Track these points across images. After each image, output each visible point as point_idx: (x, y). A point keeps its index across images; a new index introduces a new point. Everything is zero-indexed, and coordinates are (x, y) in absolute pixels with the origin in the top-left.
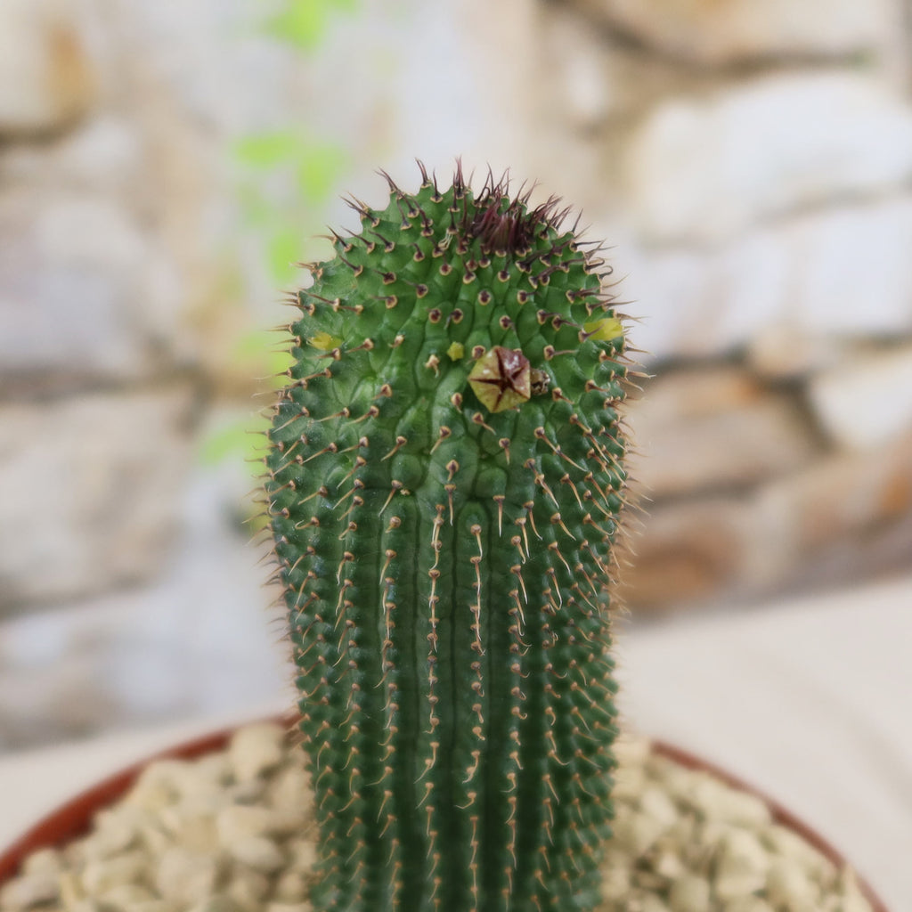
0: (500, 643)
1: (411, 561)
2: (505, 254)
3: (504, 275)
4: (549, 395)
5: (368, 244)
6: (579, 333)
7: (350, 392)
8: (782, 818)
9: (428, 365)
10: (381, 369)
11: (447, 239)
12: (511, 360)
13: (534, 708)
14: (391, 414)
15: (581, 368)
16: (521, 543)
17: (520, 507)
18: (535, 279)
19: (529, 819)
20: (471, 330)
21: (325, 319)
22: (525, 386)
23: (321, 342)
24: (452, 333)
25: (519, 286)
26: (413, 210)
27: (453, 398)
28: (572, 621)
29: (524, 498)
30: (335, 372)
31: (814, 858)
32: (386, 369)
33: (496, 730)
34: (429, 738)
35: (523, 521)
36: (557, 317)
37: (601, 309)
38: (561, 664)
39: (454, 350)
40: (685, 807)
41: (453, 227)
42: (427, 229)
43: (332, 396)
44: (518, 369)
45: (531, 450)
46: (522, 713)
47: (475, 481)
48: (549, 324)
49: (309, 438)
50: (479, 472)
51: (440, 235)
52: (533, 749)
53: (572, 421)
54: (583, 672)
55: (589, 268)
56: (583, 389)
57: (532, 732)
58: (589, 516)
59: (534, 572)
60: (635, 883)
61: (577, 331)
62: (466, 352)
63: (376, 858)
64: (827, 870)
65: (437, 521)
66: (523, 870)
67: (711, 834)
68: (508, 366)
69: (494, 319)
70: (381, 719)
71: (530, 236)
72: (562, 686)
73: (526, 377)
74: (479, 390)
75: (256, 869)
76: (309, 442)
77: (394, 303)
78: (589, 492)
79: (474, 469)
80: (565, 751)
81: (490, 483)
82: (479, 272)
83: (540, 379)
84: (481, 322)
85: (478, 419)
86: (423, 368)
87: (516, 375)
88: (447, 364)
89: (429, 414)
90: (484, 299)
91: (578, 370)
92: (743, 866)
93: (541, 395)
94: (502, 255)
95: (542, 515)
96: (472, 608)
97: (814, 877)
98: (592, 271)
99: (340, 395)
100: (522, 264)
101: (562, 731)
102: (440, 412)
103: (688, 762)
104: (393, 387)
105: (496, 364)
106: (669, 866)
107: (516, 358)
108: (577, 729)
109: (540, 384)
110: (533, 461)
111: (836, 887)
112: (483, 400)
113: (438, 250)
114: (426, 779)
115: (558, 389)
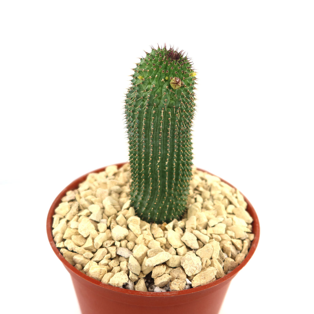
0: (173, 137)
1: (156, 120)
2: (175, 60)
3: (175, 64)
4: (184, 86)
5: (149, 59)
7: (145, 87)
8: (222, 180)
9: (162, 81)
10: (152, 82)
11: (164, 58)
12: (178, 80)
13: (179, 150)
14: (154, 90)
16: (178, 116)
17: (178, 109)
18: (181, 65)
19: (177, 174)
20: (169, 74)
21: (140, 73)
22: (180, 84)
23: (140, 77)
24: (166, 75)
25: (178, 66)
26: (157, 52)
27: (167, 87)
28: (186, 133)
29: (179, 107)
30: (143, 83)
31: (230, 188)
32: (153, 82)
33: (172, 155)
34: (159, 156)
35: (178, 111)
36: (185, 72)
37: (192, 71)
38: (184, 141)
39: (167, 78)
40: (202, 179)
41: (165, 55)
42: (161, 56)
43: (142, 88)
45: (180, 97)
46: (177, 151)
47: (169, 103)
48: (183, 73)
49: (137, 96)
50: (170, 102)
51: (163, 57)
52: (178, 159)
53: (188, 91)
54: (187, 143)
55: (190, 63)
56: (190, 86)
57: (178, 155)
58: (190, 111)
59: (180, 121)
60: (194, 193)
61: (188, 75)
62: (169, 78)
63: (147, 183)
64: (233, 190)
65: (162, 111)
66: (176, 185)
67: (209, 183)
68: (177, 81)
69: (174, 72)
70: (149, 153)
71: (179, 57)
72: (184, 146)
73: (180, 82)
74: (172, 85)
75: (116, 192)
76: (136, 97)
77: (155, 69)
78: (190, 106)
79: (169, 101)
80: (184, 160)
81: (172, 104)
82: (171, 63)
84: (172, 73)
85: (171, 91)
86: (161, 81)
88: (165, 80)
89: (161, 90)
90: (172, 68)
91: (189, 82)
92: (216, 189)
93: (183, 86)
95: (182, 110)
96: (168, 129)
97: (231, 192)
98: (190, 64)
99: (143, 88)
100: (178, 62)
101: (184, 155)
102: (164, 90)
103: (203, 171)
104: (155, 85)
105: (175, 80)
106: (201, 189)
108: (186, 155)
109: (182, 84)
110: (181, 99)
111: (236, 192)
112: (173, 87)
113: (163, 59)
114: (158, 165)
115: (185, 85)
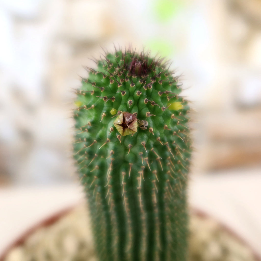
2: (136, 77)
3: (133, 85)
4: (147, 130)
6: (162, 108)
12: (129, 117)
14: (93, 132)
15: (164, 120)
20: (120, 104)
22: (135, 126)
27: (110, 129)
35: (141, 173)
39: (113, 111)
41: (119, 66)
42: (109, 67)
44: (131, 121)
48: (149, 104)
53: (157, 140)
68: (127, 120)
73: (136, 123)
74: (117, 127)
78: (169, 163)
82: (124, 83)
83: (143, 124)
84: (123, 102)
85: (119, 137)
87: (130, 123)
91: (162, 121)
94: (134, 77)
105: (122, 118)
107: (131, 117)
109: (143, 126)
112: (119, 131)
113: (111, 74)
115: (152, 128)
